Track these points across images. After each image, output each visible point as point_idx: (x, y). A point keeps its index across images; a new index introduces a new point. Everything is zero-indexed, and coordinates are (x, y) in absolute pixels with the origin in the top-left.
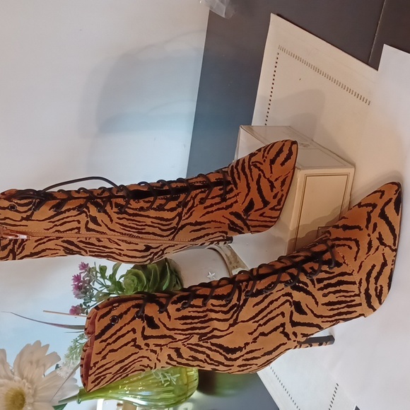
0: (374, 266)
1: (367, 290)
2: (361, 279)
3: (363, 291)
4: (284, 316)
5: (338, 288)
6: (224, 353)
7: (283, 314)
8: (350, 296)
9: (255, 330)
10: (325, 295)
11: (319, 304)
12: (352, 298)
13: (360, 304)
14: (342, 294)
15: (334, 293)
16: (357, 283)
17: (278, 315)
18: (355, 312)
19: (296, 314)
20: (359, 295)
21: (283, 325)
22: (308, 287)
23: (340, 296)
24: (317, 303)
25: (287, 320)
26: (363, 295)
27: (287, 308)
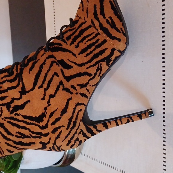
0: (95, 6)
1: (101, 25)
2: (92, 20)
3: (99, 28)
4: (58, 76)
5: (82, 36)
6: (37, 123)
7: (56, 74)
8: (94, 38)
9: (45, 95)
10: (77, 47)
11: (77, 55)
12: (96, 39)
13: (105, 41)
14: (87, 39)
15: (82, 41)
16: (91, 24)
17: (53, 76)
18: (106, 49)
19: (65, 70)
20: (98, 34)
21: (61, 83)
22: (62, 45)
23: (87, 41)
24: (75, 55)
25: (61, 78)
26: (101, 32)
27: (57, 68)
